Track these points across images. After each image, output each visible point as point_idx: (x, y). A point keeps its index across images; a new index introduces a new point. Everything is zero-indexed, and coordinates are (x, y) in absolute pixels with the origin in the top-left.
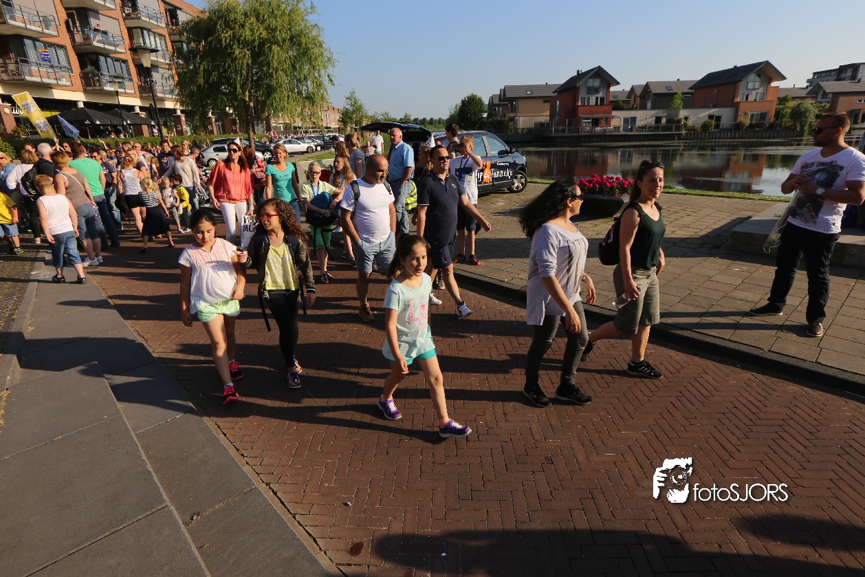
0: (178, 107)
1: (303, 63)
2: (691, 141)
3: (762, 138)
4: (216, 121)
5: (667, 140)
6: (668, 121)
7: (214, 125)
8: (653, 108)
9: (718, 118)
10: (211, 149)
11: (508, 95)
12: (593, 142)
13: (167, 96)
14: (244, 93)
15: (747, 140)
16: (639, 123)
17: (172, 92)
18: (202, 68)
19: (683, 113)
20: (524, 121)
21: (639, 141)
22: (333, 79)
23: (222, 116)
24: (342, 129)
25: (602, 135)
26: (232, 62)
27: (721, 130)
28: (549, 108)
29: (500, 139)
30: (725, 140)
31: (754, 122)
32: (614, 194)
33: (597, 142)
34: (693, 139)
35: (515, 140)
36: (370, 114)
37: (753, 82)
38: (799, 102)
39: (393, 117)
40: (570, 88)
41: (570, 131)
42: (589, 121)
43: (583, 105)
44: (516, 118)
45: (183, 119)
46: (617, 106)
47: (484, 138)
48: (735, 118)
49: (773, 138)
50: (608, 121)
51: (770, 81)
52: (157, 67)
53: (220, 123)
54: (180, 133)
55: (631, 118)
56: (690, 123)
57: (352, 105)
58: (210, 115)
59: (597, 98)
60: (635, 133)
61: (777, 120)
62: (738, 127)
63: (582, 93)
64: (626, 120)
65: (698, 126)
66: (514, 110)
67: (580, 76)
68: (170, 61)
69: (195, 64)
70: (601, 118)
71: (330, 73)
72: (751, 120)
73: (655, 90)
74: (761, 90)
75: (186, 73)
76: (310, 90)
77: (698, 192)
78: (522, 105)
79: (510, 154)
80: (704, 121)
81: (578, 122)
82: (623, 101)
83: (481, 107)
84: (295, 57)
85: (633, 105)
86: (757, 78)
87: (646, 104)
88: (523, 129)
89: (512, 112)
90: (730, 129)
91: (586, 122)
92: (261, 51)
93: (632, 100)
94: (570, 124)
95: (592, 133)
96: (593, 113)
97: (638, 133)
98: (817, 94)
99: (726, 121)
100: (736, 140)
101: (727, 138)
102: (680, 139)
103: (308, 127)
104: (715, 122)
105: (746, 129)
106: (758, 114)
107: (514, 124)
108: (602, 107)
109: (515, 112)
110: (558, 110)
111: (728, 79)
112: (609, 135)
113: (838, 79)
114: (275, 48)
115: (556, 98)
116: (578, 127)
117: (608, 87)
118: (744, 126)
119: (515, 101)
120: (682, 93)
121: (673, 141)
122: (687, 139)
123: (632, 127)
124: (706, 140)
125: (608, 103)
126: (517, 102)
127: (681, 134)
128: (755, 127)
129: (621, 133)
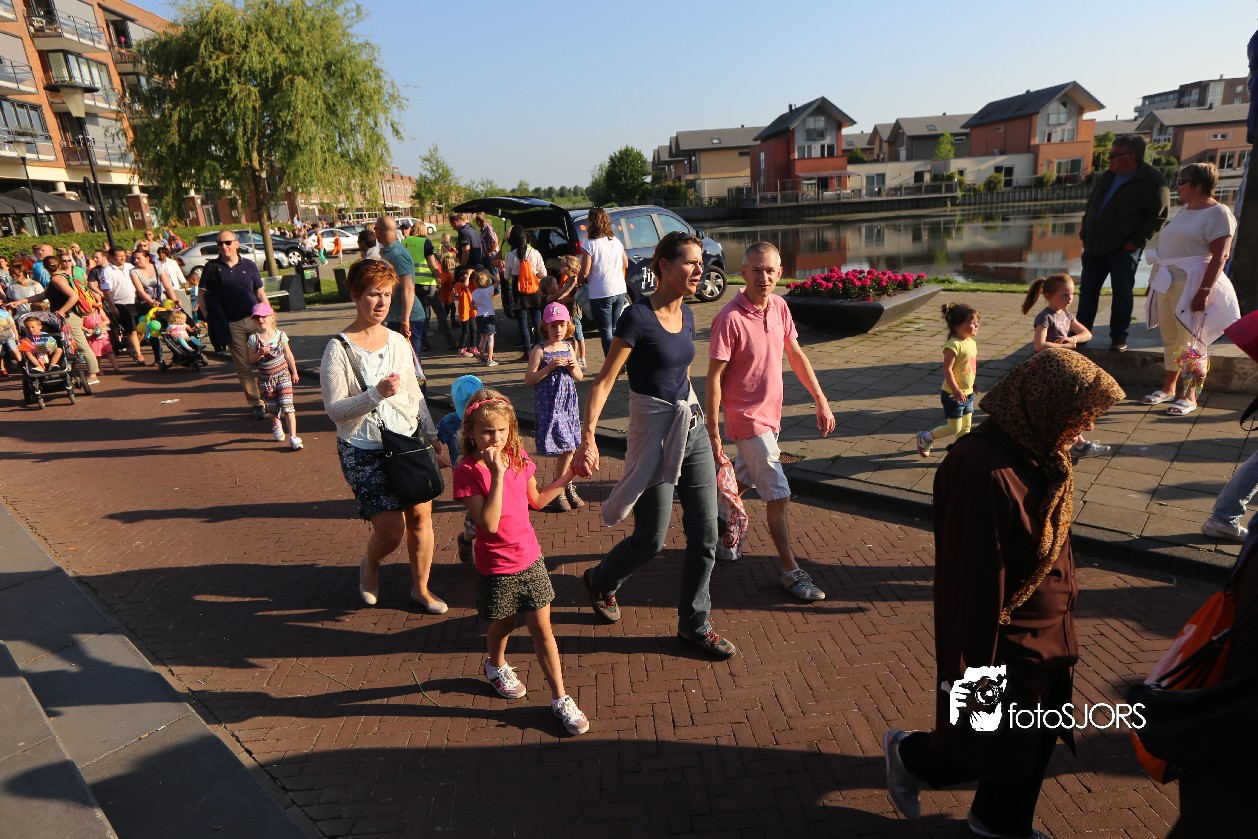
0: (136, 182)
1: (347, 107)
2: (972, 207)
3: (1077, 198)
4: (203, 203)
5: (934, 207)
6: (935, 178)
7: (200, 211)
8: (910, 158)
9: (1009, 171)
10: (197, 251)
11: (682, 147)
12: (821, 215)
13: (116, 164)
14: (249, 156)
15: (1055, 202)
16: (890, 183)
17: (123, 157)
18: (176, 117)
19: (955, 165)
20: (713, 184)
21: (893, 210)
22: (400, 129)
23: (213, 195)
24: (418, 210)
25: (835, 204)
26: (228, 105)
27: (1015, 188)
28: (748, 165)
29: (677, 217)
30: (1022, 204)
31: (1063, 174)
32: (867, 298)
33: (828, 214)
34: (975, 204)
35: (700, 218)
36: (463, 183)
37: (1055, 112)
39: (500, 187)
40: (780, 132)
41: (784, 198)
42: (813, 182)
43: (802, 158)
44: (698, 182)
45: (145, 201)
46: (854, 158)
47: (655, 216)
48: (1035, 171)
50: (841, 181)
51: (1081, 111)
52: (95, 116)
53: (210, 207)
54: (141, 224)
55: (878, 175)
56: (969, 179)
57: (433, 171)
58: (192, 193)
59: (823, 147)
60: (884, 198)
61: (1097, 169)
62: (1040, 183)
63: (799, 140)
64: (870, 179)
65: (980, 184)
66: (693, 169)
67: (794, 113)
68: (119, 106)
69: (164, 110)
70: (832, 178)
71: (396, 119)
72: (1059, 171)
73: (910, 131)
74: (1069, 126)
75: (148, 125)
76: (361, 147)
77: (992, 286)
78: (704, 161)
80: (987, 176)
81: (796, 186)
82: (863, 150)
83: (641, 167)
84: (335, 96)
85: (878, 156)
86: (1062, 108)
87: (898, 152)
88: (711, 199)
89: (691, 172)
90: (1029, 187)
91: (808, 185)
92: (277, 87)
93: (876, 147)
94: (783, 188)
95: (818, 200)
96: (818, 170)
97: (889, 198)
98: (1151, 128)
99: (1021, 176)
100: (1039, 203)
101: (1025, 201)
102: (953, 204)
103: (361, 210)
104: (1006, 175)
105: (1052, 185)
106: (1068, 162)
107: (696, 191)
108: (832, 160)
109: (696, 172)
110: (763, 166)
111: (1019, 110)
112: (845, 204)
113: (1180, 106)
114: (299, 81)
115: (759, 149)
116: (795, 191)
117: (839, 128)
118: (1048, 181)
119: (694, 155)
120: (952, 134)
121: (945, 209)
122: (964, 205)
123: (880, 190)
124: (994, 205)
125: (840, 154)
126: (697, 155)
127: (956, 197)
128: (1066, 182)
129: (863, 199)
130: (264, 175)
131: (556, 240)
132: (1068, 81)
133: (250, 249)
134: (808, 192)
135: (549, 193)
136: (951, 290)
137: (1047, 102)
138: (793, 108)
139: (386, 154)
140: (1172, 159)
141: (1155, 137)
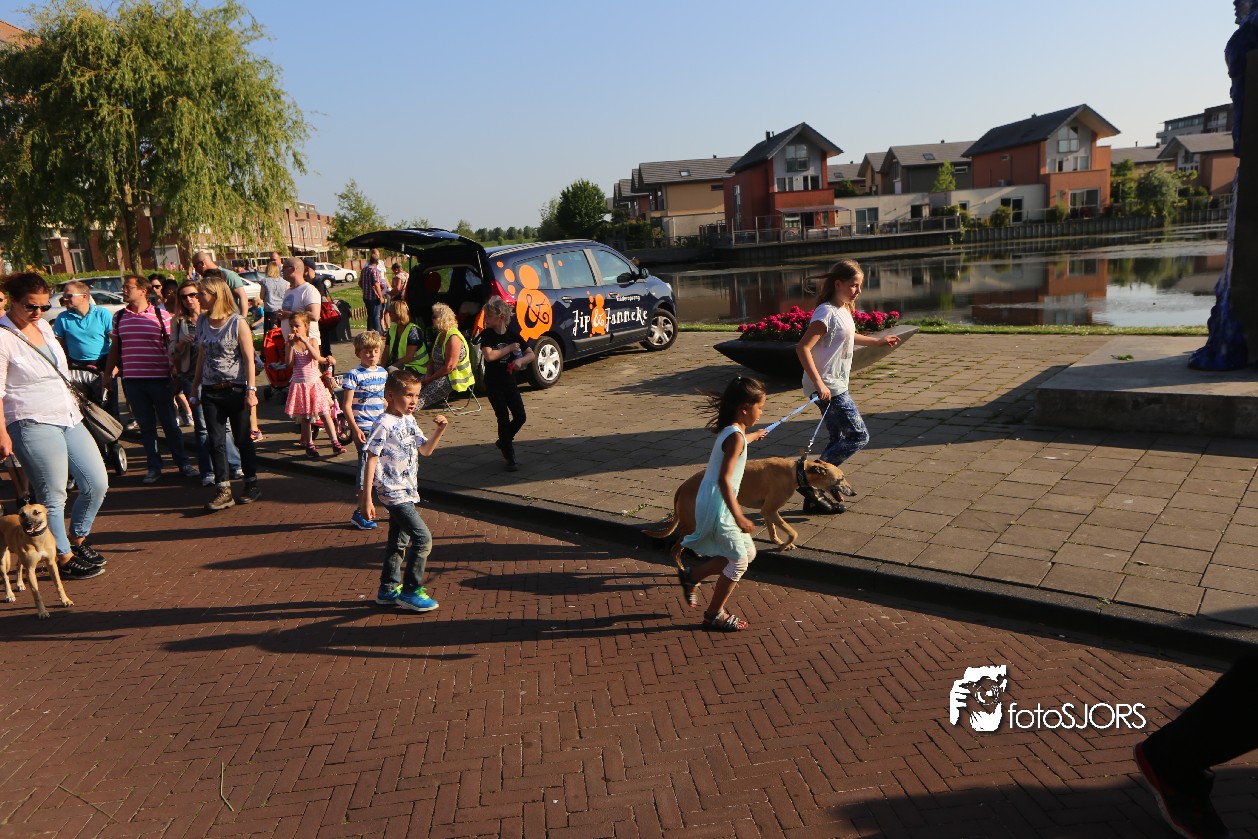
1: (242, 133)
2: (978, 244)
3: (1095, 233)
5: (935, 245)
6: (934, 212)
7: (66, 255)
8: (906, 190)
9: (1018, 204)
11: (648, 179)
12: (806, 255)
14: (122, 192)
15: (1071, 238)
16: (884, 218)
18: (28, 142)
19: (957, 197)
20: (682, 223)
21: (889, 249)
22: (303, 160)
23: (80, 236)
25: (823, 243)
26: (94, 129)
27: (1025, 222)
28: (722, 200)
30: (1034, 240)
31: (1079, 206)
33: (814, 254)
34: (981, 241)
35: (664, 260)
37: (1065, 140)
38: (1148, 169)
40: (757, 162)
41: (763, 237)
42: (797, 219)
43: (782, 191)
44: (665, 220)
46: (843, 190)
47: (588, 252)
48: (1047, 202)
49: (1114, 231)
50: (829, 216)
51: (1094, 137)
53: (79, 251)
55: (869, 210)
56: (972, 213)
57: (351, 209)
58: (57, 235)
59: (805, 179)
60: (879, 236)
61: (1116, 201)
62: (1053, 216)
63: (779, 171)
64: (861, 214)
65: (986, 218)
66: (659, 205)
67: (772, 141)
70: (817, 213)
71: (298, 150)
72: (1073, 203)
73: (905, 160)
74: (1082, 153)
76: (259, 180)
78: (672, 196)
79: (638, 280)
80: (994, 209)
81: (777, 222)
82: (853, 182)
83: (598, 203)
85: (871, 188)
86: (1072, 132)
87: (893, 184)
88: (679, 239)
89: (657, 209)
90: (1041, 221)
91: (793, 222)
92: (156, 111)
93: (868, 179)
94: (762, 225)
95: (803, 238)
96: (802, 204)
97: (883, 236)
98: (1176, 156)
99: (1032, 207)
100: (1053, 239)
101: (1037, 237)
102: (957, 242)
104: (1014, 209)
105: (1067, 219)
106: (1083, 193)
107: (662, 229)
108: (816, 193)
109: (663, 209)
110: (739, 202)
111: (1025, 135)
112: (834, 242)
113: (1206, 131)
114: (183, 103)
115: (734, 181)
116: (776, 229)
117: (824, 157)
118: (1062, 214)
119: (661, 190)
120: (951, 164)
121: (947, 247)
122: (969, 242)
123: (872, 226)
124: (1003, 242)
125: (826, 186)
126: (664, 191)
127: (959, 234)
128: (1082, 216)
129: (854, 237)
130: (147, 213)
131: (473, 281)
134: (791, 228)
135: (496, 234)
137: (1055, 128)
138: (771, 136)
139: (289, 188)
140: (1201, 189)
141: (1180, 165)
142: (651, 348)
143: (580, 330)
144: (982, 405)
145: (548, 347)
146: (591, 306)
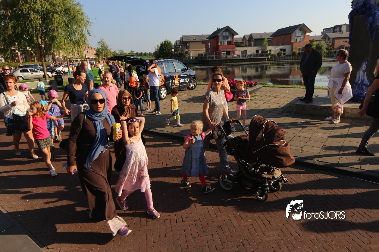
1: (72, 24)
2: (273, 61)
4: (21, 54)
5: (262, 61)
6: (262, 52)
7: (20, 57)
8: (255, 46)
9: (284, 50)
11: (184, 41)
12: (228, 63)
15: (298, 60)
16: (249, 53)
18: (10, 25)
19: (269, 48)
20: (194, 52)
21: (250, 62)
22: (90, 32)
23: (24, 52)
24: (97, 59)
25: (232, 59)
26: (30, 22)
27: (286, 55)
28: (205, 47)
29: (180, 62)
30: (288, 60)
31: (300, 52)
33: (230, 63)
34: (274, 60)
35: (189, 63)
36: (112, 50)
37: (298, 33)
38: (319, 42)
39: (124, 52)
40: (215, 36)
41: (216, 57)
43: (222, 45)
44: (189, 52)
46: (238, 45)
47: (174, 63)
48: (292, 49)
50: (234, 52)
51: (305, 32)
55: (245, 51)
56: (272, 52)
57: (102, 46)
58: (17, 51)
59: (228, 42)
60: (247, 58)
62: (293, 54)
63: (221, 39)
64: (242, 52)
65: (276, 54)
66: (187, 48)
67: (219, 31)
70: (231, 51)
71: (89, 29)
73: (255, 37)
74: (302, 37)
76: (77, 38)
77: (278, 86)
78: (191, 45)
79: (187, 71)
80: (277, 52)
81: (220, 53)
82: (240, 43)
83: (171, 47)
84: (68, 21)
85: (245, 44)
86: (300, 32)
87: (251, 44)
88: (193, 57)
89: (187, 49)
90: (290, 55)
91: (224, 53)
92: (47, 17)
93: (244, 42)
94: (216, 54)
95: (227, 58)
96: (227, 49)
98: (326, 39)
99: (288, 52)
100: (293, 60)
101: (289, 60)
102: (268, 60)
103: (77, 58)
104: (283, 52)
105: (297, 55)
107: (188, 54)
108: (231, 46)
109: (188, 49)
110: (209, 47)
111: (287, 32)
112: (235, 59)
113: (334, 32)
114: (55, 15)
115: (208, 42)
116: (220, 55)
117: (233, 36)
118: (296, 54)
119: (188, 43)
120: (267, 39)
121: (265, 62)
122: (271, 60)
123: (245, 55)
125: (233, 44)
126: (189, 43)
127: (269, 58)
128: (301, 54)
129: (240, 58)
130: (43, 46)
131: (142, 70)
132: (301, 24)
133: (38, 71)
134: (223, 55)
135: (141, 54)
136: (266, 87)
137: (295, 30)
138: (219, 29)
139: (86, 40)
140: (332, 48)
141: (327, 41)
142: (189, 89)
143: (172, 84)
144: (280, 107)
145: (163, 89)
146: (175, 78)
